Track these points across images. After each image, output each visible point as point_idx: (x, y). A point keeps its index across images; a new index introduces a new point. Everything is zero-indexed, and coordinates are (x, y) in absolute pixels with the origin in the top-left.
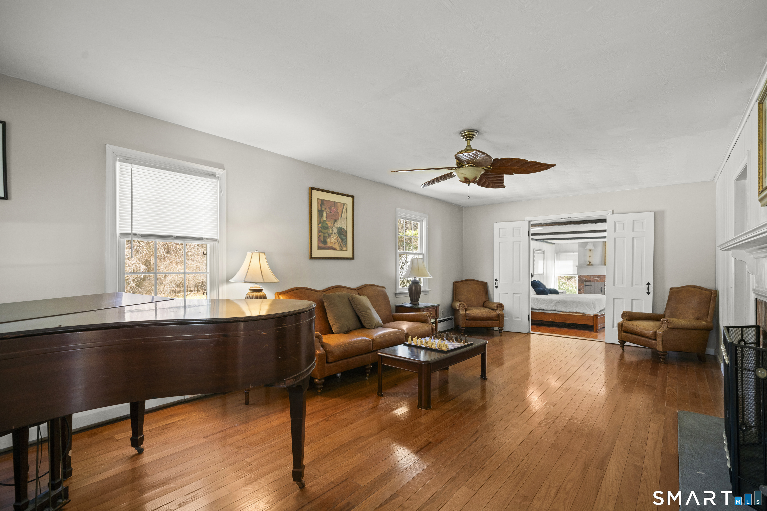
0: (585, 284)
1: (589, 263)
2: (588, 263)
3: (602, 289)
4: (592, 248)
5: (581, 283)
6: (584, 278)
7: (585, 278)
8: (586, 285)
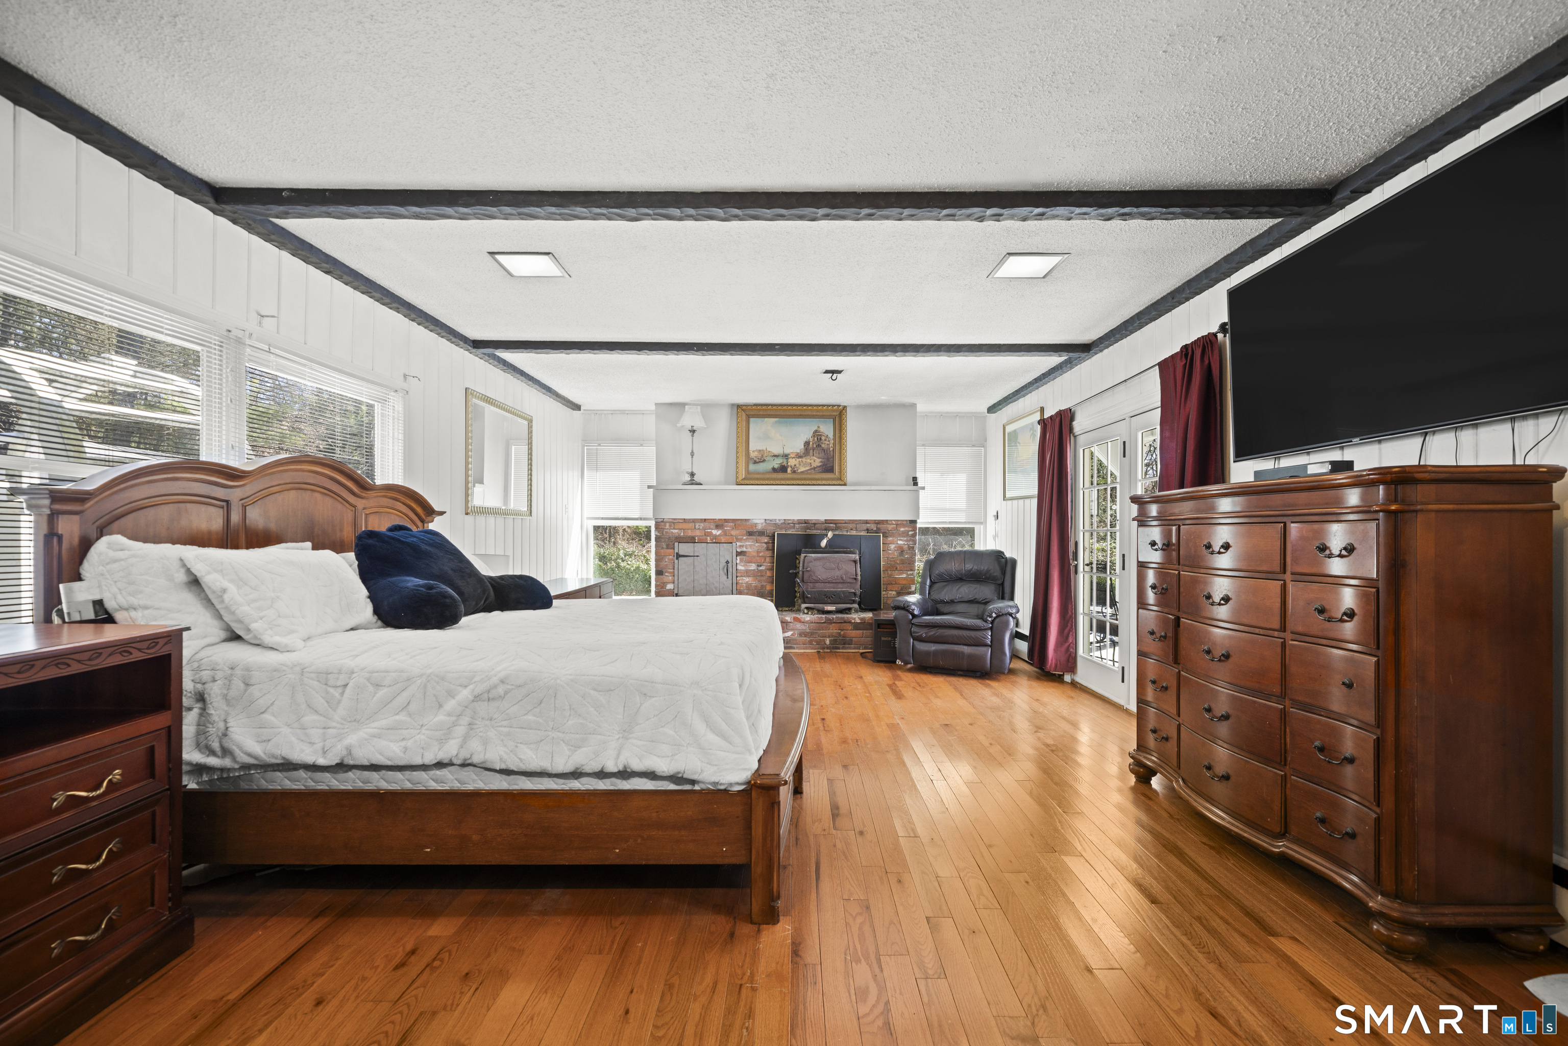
0: (676, 551)
1: (689, 479)
2: (687, 478)
3: (730, 565)
4: (698, 423)
5: (665, 547)
6: (674, 529)
7: (676, 531)
8: (681, 553)
